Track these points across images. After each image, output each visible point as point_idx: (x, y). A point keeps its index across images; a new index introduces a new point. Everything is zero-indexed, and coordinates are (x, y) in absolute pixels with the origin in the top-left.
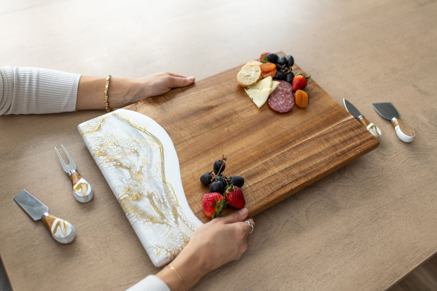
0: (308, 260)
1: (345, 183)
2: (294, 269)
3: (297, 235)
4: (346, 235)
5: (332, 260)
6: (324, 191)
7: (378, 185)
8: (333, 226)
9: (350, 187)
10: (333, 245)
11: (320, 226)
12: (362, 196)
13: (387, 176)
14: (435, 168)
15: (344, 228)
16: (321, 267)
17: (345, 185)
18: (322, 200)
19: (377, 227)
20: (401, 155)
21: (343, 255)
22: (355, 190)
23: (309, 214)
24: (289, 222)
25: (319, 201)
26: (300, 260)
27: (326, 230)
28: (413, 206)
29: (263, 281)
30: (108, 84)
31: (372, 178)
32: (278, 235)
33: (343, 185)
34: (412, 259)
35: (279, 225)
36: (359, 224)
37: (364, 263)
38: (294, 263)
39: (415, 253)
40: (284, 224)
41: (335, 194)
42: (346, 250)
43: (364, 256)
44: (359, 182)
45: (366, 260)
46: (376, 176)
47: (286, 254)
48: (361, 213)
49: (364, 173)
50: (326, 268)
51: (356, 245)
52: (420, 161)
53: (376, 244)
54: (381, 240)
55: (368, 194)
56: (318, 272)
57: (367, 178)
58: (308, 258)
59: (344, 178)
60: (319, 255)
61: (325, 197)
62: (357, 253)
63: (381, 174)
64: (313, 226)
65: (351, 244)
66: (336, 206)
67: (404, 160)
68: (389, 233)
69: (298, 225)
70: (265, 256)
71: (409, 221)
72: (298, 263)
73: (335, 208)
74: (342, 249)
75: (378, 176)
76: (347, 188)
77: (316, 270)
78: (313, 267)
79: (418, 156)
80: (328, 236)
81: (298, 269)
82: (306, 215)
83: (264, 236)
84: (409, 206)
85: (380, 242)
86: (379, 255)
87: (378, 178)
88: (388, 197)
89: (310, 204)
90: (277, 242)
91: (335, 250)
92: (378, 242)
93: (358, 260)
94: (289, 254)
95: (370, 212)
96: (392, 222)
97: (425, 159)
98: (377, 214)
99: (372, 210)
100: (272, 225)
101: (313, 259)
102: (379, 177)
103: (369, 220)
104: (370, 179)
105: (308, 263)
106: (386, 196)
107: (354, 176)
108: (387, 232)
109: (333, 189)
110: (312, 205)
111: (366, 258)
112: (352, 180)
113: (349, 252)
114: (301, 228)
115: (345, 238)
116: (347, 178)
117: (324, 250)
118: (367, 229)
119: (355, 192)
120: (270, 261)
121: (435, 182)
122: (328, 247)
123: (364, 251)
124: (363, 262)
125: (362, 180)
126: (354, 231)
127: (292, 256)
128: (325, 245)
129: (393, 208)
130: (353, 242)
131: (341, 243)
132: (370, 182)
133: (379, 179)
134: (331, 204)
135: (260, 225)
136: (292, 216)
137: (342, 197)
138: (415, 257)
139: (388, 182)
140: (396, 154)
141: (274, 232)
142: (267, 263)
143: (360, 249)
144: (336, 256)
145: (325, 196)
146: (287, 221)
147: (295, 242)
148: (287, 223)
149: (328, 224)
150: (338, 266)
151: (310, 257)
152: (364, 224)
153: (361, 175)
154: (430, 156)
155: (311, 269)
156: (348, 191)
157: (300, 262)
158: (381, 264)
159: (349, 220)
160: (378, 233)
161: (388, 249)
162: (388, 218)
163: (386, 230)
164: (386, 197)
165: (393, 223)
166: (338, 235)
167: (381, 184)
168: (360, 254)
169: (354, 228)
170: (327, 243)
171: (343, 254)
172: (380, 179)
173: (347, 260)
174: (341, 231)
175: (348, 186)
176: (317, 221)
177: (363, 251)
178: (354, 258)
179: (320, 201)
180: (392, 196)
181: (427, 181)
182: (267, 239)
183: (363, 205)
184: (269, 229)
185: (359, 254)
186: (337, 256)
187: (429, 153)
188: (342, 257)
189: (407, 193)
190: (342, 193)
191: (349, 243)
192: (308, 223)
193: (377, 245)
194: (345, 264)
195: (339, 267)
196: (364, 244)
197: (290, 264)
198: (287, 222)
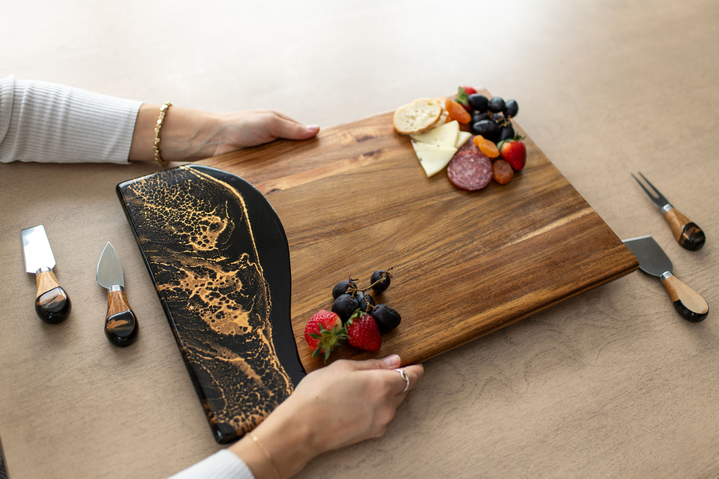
0: (523, 452)
1: (598, 320)
2: (496, 466)
3: (506, 405)
5: (566, 456)
6: (560, 333)
7: (656, 329)
8: (572, 395)
10: (569, 430)
11: (549, 394)
12: (626, 346)
15: (591, 401)
16: (545, 466)
17: (598, 324)
18: (554, 348)
20: (700, 280)
21: (586, 449)
22: (614, 334)
23: (531, 371)
24: (495, 382)
25: (550, 349)
26: (509, 451)
27: (559, 402)
28: (716, 371)
31: (645, 316)
32: (472, 404)
34: (710, 466)
35: (476, 385)
36: (618, 395)
37: (623, 466)
38: (499, 455)
39: (715, 455)
40: (485, 385)
41: (578, 339)
42: (591, 440)
43: (623, 453)
44: (623, 321)
45: (627, 460)
46: (653, 312)
47: (485, 438)
48: (623, 376)
49: (632, 305)
50: (554, 469)
51: (610, 432)
53: (645, 433)
54: (655, 427)
55: (637, 343)
56: (540, 475)
57: (637, 316)
58: (523, 449)
59: (597, 313)
60: (544, 445)
61: (561, 343)
62: (612, 446)
64: (536, 392)
65: (602, 430)
67: (705, 289)
68: (671, 415)
69: (510, 387)
70: (448, 438)
71: (707, 396)
72: (505, 457)
74: (586, 438)
75: (657, 313)
76: (602, 330)
77: (536, 472)
78: (532, 466)
81: (505, 467)
82: (525, 372)
83: (449, 403)
84: (708, 370)
85: (653, 430)
86: (651, 454)
87: (656, 317)
88: (672, 352)
89: (534, 353)
90: (470, 416)
91: (573, 438)
92: (650, 429)
93: (613, 460)
94: (490, 438)
95: (639, 375)
96: (678, 396)
98: (651, 380)
99: (642, 373)
101: (532, 452)
102: (659, 316)
103: (636, 389)
104: (642, 317)
107: (613, 310)
108: (667, 414)
109: (575, 330)
110: (537, 355)
111: (626, 457)
112: (612, 318)
113: (598, 444)
114: (515, 394)
115: (591, 418)
116: (601, 312)
117: (553, 436)
118: (631, 406)
119: (614, 339)
120: (457, 448)
122: (559, 432)
123: (623, 445)
124: (621, 464)
125: (629, 318)
127: (496, 443)
128: (556, 428)
129: (679, 373)
130: (605, 426)
132: (642, 323)
133: (658, 318)
134: (570, 356)
135: (443, 383)
137: (590, 345)
138: (715, 462)
141: (466, 397)
142: (451, 451)
143: (617, 440)
145: (561, 340)
146: (492, 379)
147: (503, 419)
149: (562, 391)
150: (576, 468)
151: (526, 447)
152: (626, 396)
153: (628, 310)
155: (528, 468)
156: (602, 335)
157: (509, 454)
158: (652, 471)
160: (651, 414)
161: (666, 444)
163: (666, 410)
164: (670, 351)
165: (679, 399)
167: (662, 327)
168: (615, 450)
169: (608, 402)
170: (559, 424)
171: (587, 447)
172: (661, 319)
173: (593, 457)
174: (585, 405)
175: (603, 327)
176: (544, 384)
177: (621, 443)
178: (606, 455)
179: (552, 349)
180: (680, 351)
184: (458, 392)
185: (615, 448)
186: (576, 448)
188: (583, 452)
189: (708, 346)
190: (591, 338)
191: (598, 428)
193: (648, 435)
194: (589, 465)
195: (578, 468)
197: (491, 457)
198: (491, 381)
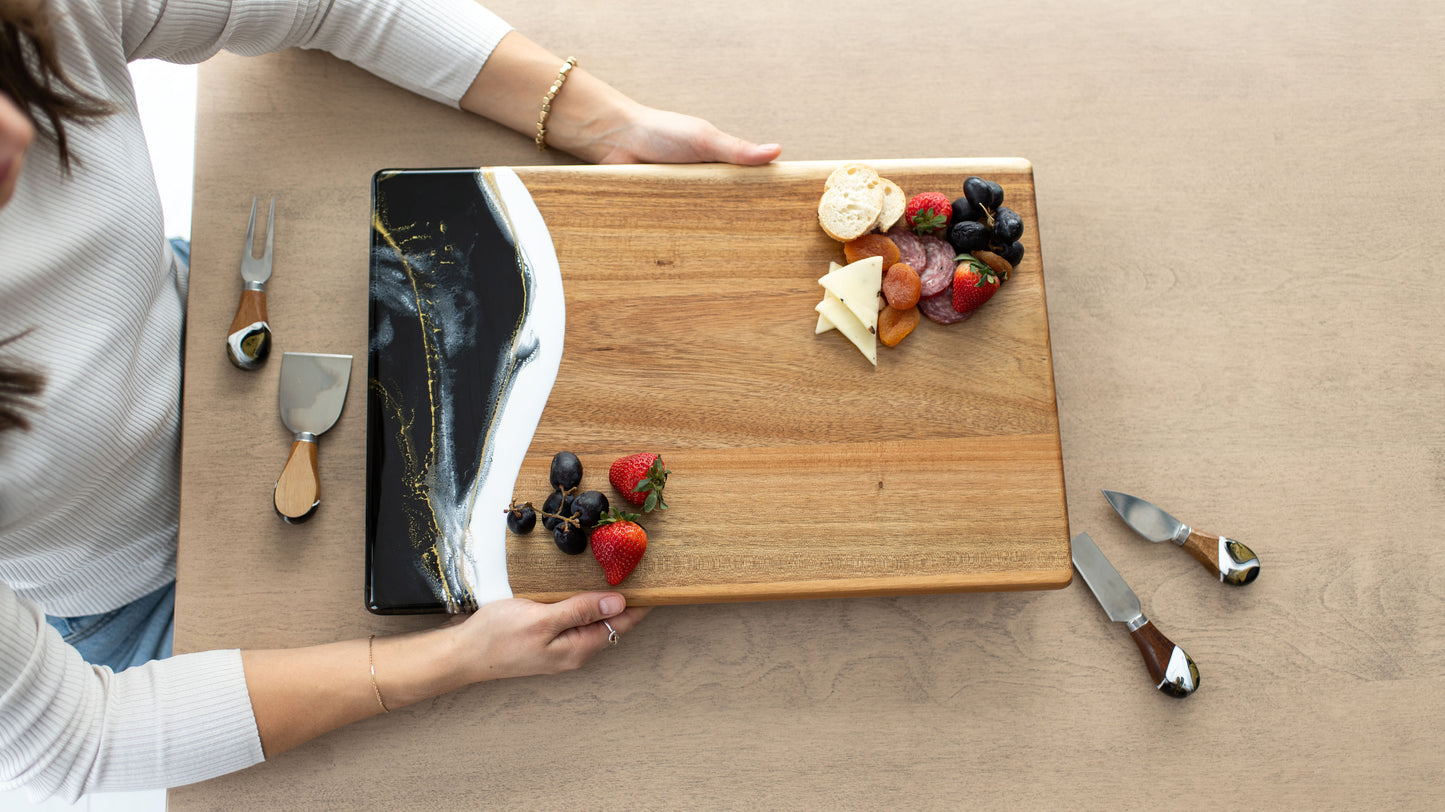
4: (896, 766)
9: (996, 659)
13: (1112, 680)
14: (1262, 722)
19: (982, 785)
29: (645, 767)
30: (559, 83)
33: (982, 647)
52: (1238, 683)
63: (1104, 667)
66: (925, 689)
73: (917, 691)
79: (1245, 668)
80: (851, 747)
97: (1257, 685)
100: (746, 657)
105: (764, 782)
106: (1068, 726)
121: (1226, 756)
126: (919, 767)
131: (870, 778)
136: (805, 661)
139: (1103, 696)
140: (1190, 635)
144: (836, 799)
148: (784, 670)
154: (1277, 684)
159: (929, 737)
162: (1024, 779)
166: (877, 757)
181: (1207, 743)
182: (715, 684)
183: (992, 719)
187: (1285, 675)
192: (829, 694)
196: (919, 807)
